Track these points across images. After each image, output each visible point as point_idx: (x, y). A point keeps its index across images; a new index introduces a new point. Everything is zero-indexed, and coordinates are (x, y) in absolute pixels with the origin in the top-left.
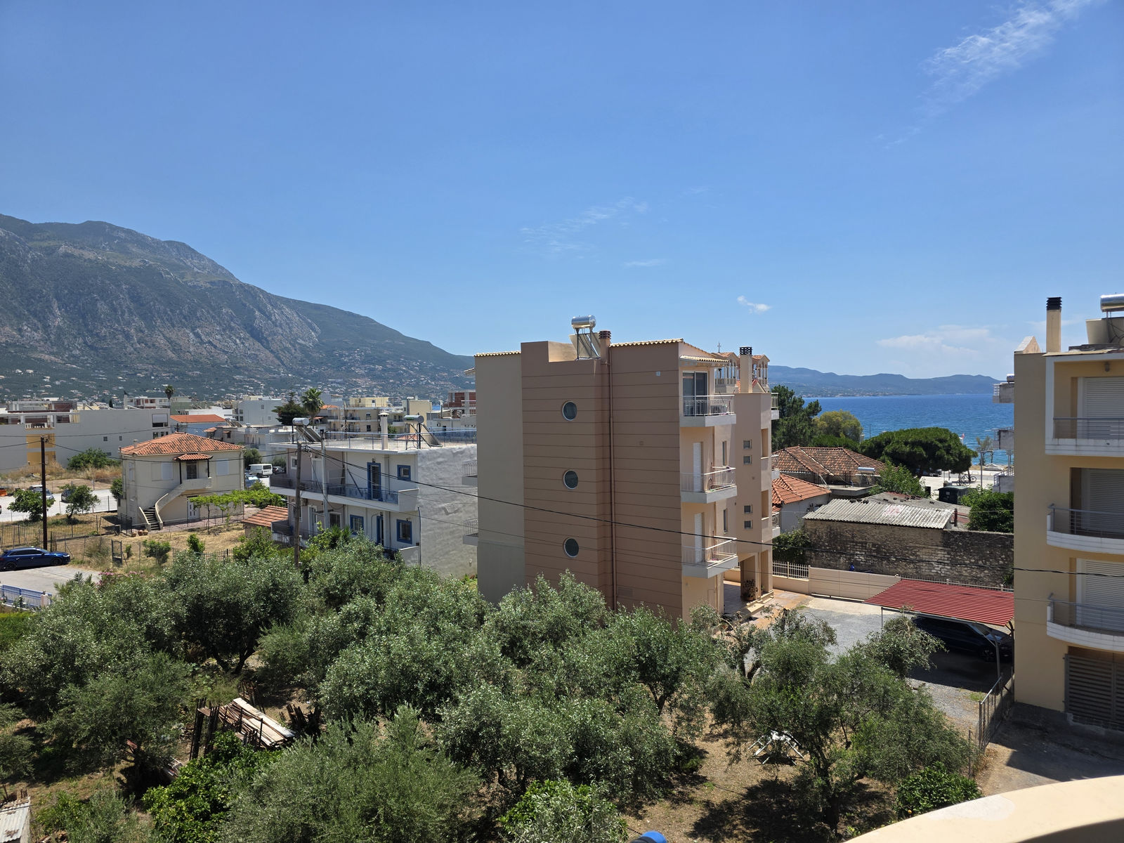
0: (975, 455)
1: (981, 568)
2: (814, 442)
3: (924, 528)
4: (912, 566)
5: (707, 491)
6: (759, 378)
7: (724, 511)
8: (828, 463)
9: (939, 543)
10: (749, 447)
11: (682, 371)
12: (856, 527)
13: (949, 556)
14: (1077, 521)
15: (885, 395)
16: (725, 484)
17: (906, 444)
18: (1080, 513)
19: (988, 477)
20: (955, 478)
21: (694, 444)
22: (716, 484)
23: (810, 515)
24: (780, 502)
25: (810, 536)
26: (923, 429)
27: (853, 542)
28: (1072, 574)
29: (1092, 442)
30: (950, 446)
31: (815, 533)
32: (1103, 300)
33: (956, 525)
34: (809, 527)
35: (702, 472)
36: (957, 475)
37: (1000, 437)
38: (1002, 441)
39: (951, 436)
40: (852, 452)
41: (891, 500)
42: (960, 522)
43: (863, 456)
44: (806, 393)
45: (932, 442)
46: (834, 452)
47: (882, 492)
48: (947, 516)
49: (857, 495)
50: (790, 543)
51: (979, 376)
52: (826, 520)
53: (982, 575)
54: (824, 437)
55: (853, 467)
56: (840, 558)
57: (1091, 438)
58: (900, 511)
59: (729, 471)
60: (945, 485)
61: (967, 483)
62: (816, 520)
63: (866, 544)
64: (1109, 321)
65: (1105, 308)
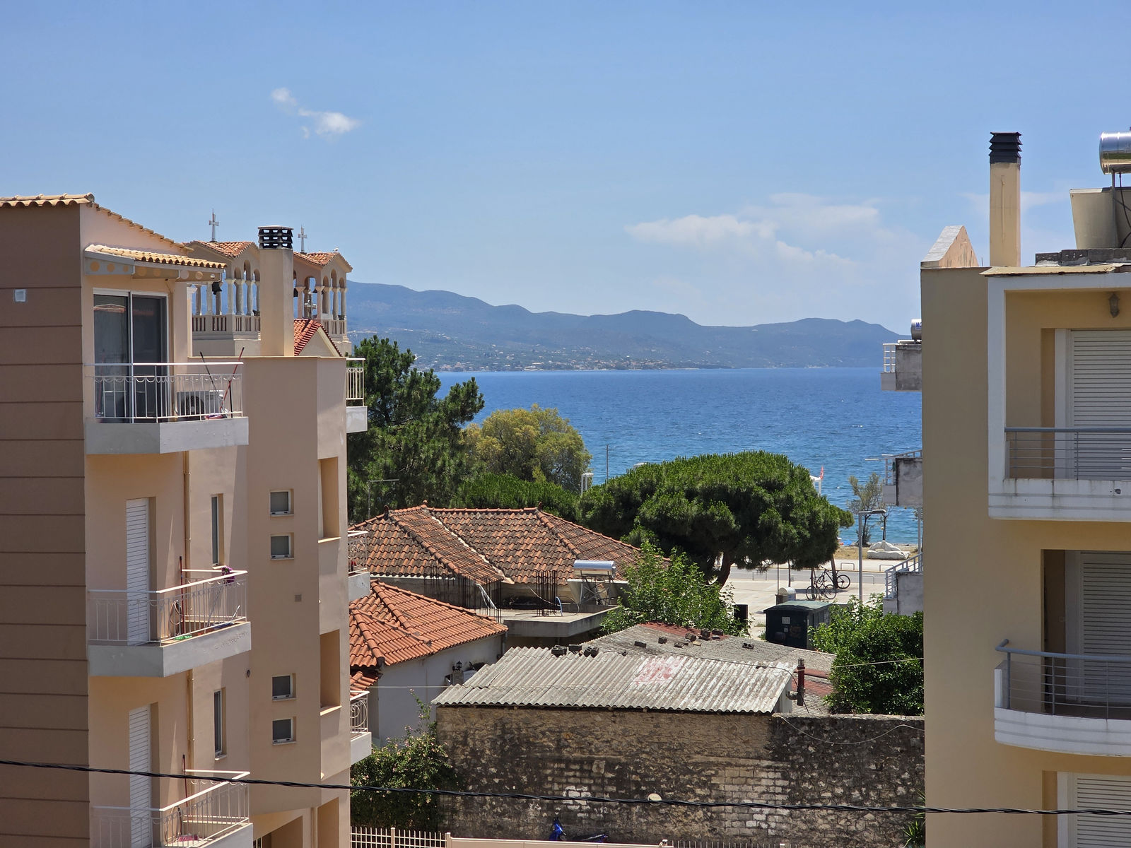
0: (846, 521)
1: (856, 810)
2: (465, 492)
3: (727, 713)
4: (700, 814)
5: (167, 641)
6: (323, 317)
7: (217, 695)
8: (499, 551)
9: (762, 751)
10: (286, 509)
11: (91, 290)
12: (567, 719)
13: (786, 783)
14: (1058, 681)
15: (645, 367)
16: (218, 618)
17: (690, 495)
18: (1063, 661)
19: (874, 576)
20: (802, 579)
21: (129, 504)
22: (192, 618)
23: (452, 695)
24: (374, 662)
25: (452, 751)
26: (731, 458)
27: (560, 760)
28: (1049, 814)
29: (1084, 485)
30: (789, 498)
31: (465, 743)
32: (1104, 144)
33: (800, 703)
34: (448, 727)
35: (153, 583)
36: (806, 572)
37: (897, 475)
38: (901, 484)
39: (792, 475)
40: (560, 521)
41: (653, 643)
42: (812, 692)
43: (587, 530)
44: (450, 359)
45: (750, 490)
46: (516, 521)
47: (631, 625)
48: (781, 679)
49: (572, 633)
50: (398, 775)
51: (858, 323)
52: (491, 706)
53: (860, 826)
54: (491, 478)
55: (561, 561)
56: (526, 806)
57: (1085, 477)
58: (674, 671)
59: (230, 580)
60: (780, 598)
61: (830, 591)
62: (468, 706)
63: (591, 762)
64: (1116, 193)
65: (1108, 163)
